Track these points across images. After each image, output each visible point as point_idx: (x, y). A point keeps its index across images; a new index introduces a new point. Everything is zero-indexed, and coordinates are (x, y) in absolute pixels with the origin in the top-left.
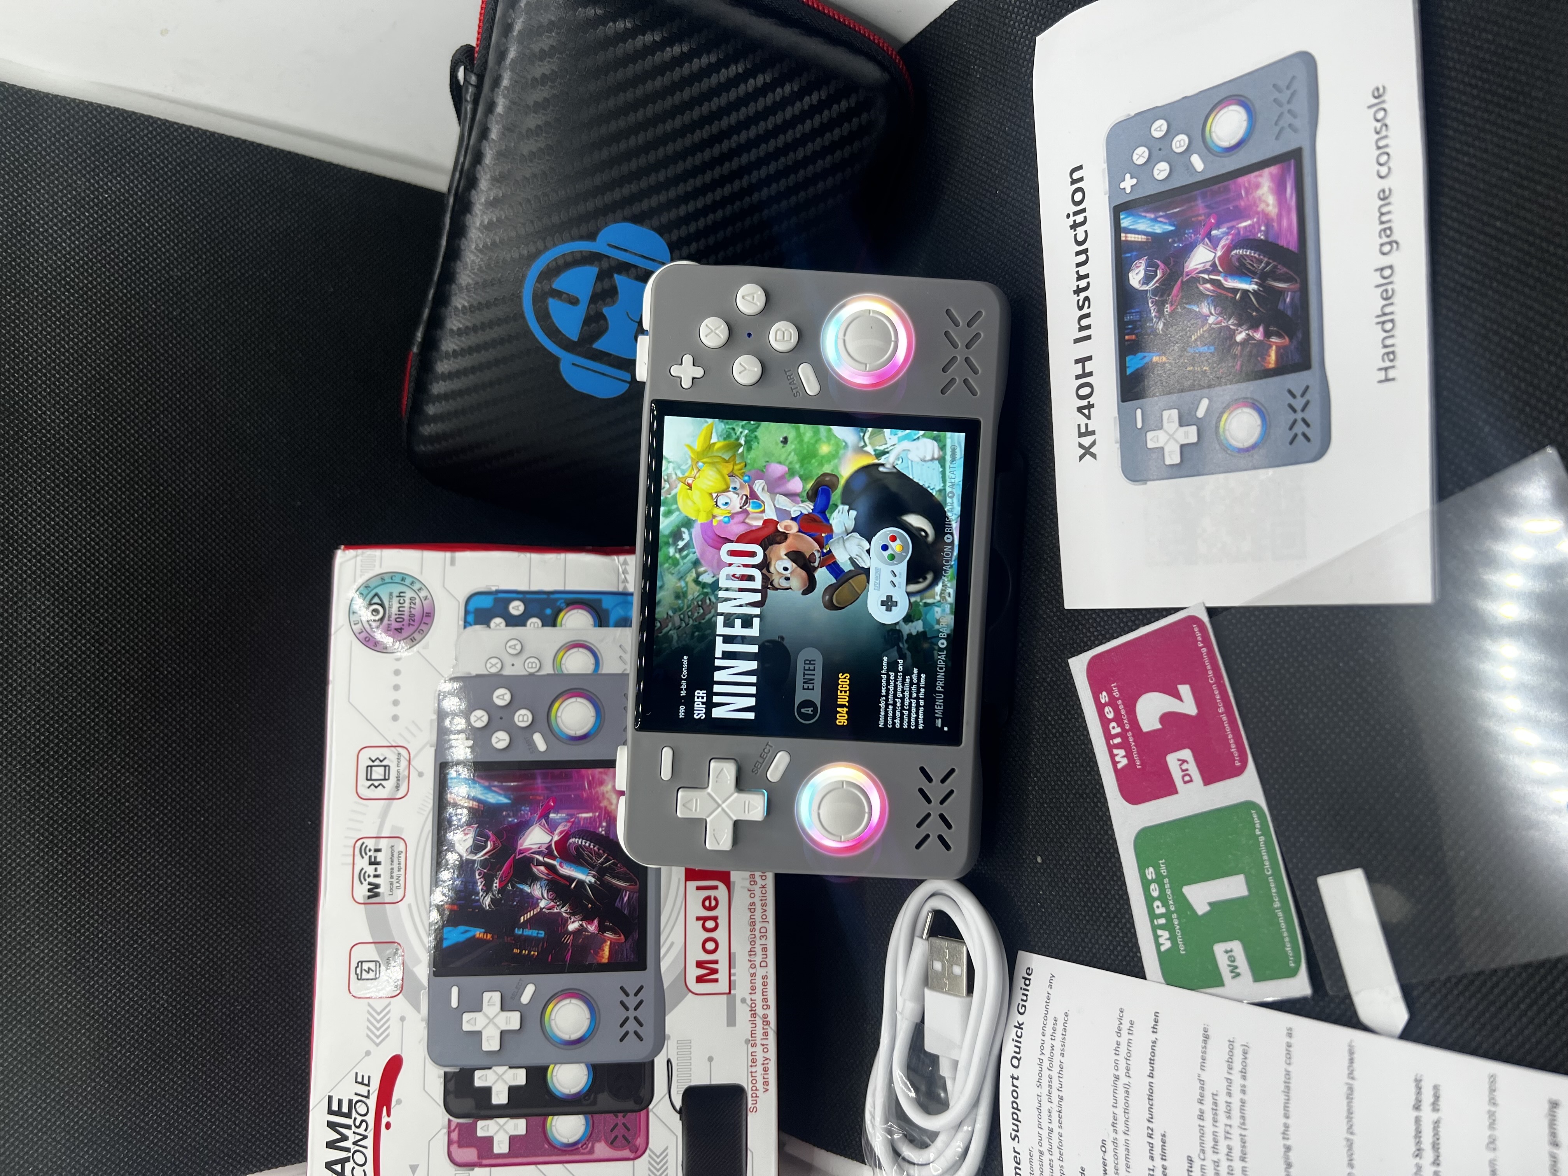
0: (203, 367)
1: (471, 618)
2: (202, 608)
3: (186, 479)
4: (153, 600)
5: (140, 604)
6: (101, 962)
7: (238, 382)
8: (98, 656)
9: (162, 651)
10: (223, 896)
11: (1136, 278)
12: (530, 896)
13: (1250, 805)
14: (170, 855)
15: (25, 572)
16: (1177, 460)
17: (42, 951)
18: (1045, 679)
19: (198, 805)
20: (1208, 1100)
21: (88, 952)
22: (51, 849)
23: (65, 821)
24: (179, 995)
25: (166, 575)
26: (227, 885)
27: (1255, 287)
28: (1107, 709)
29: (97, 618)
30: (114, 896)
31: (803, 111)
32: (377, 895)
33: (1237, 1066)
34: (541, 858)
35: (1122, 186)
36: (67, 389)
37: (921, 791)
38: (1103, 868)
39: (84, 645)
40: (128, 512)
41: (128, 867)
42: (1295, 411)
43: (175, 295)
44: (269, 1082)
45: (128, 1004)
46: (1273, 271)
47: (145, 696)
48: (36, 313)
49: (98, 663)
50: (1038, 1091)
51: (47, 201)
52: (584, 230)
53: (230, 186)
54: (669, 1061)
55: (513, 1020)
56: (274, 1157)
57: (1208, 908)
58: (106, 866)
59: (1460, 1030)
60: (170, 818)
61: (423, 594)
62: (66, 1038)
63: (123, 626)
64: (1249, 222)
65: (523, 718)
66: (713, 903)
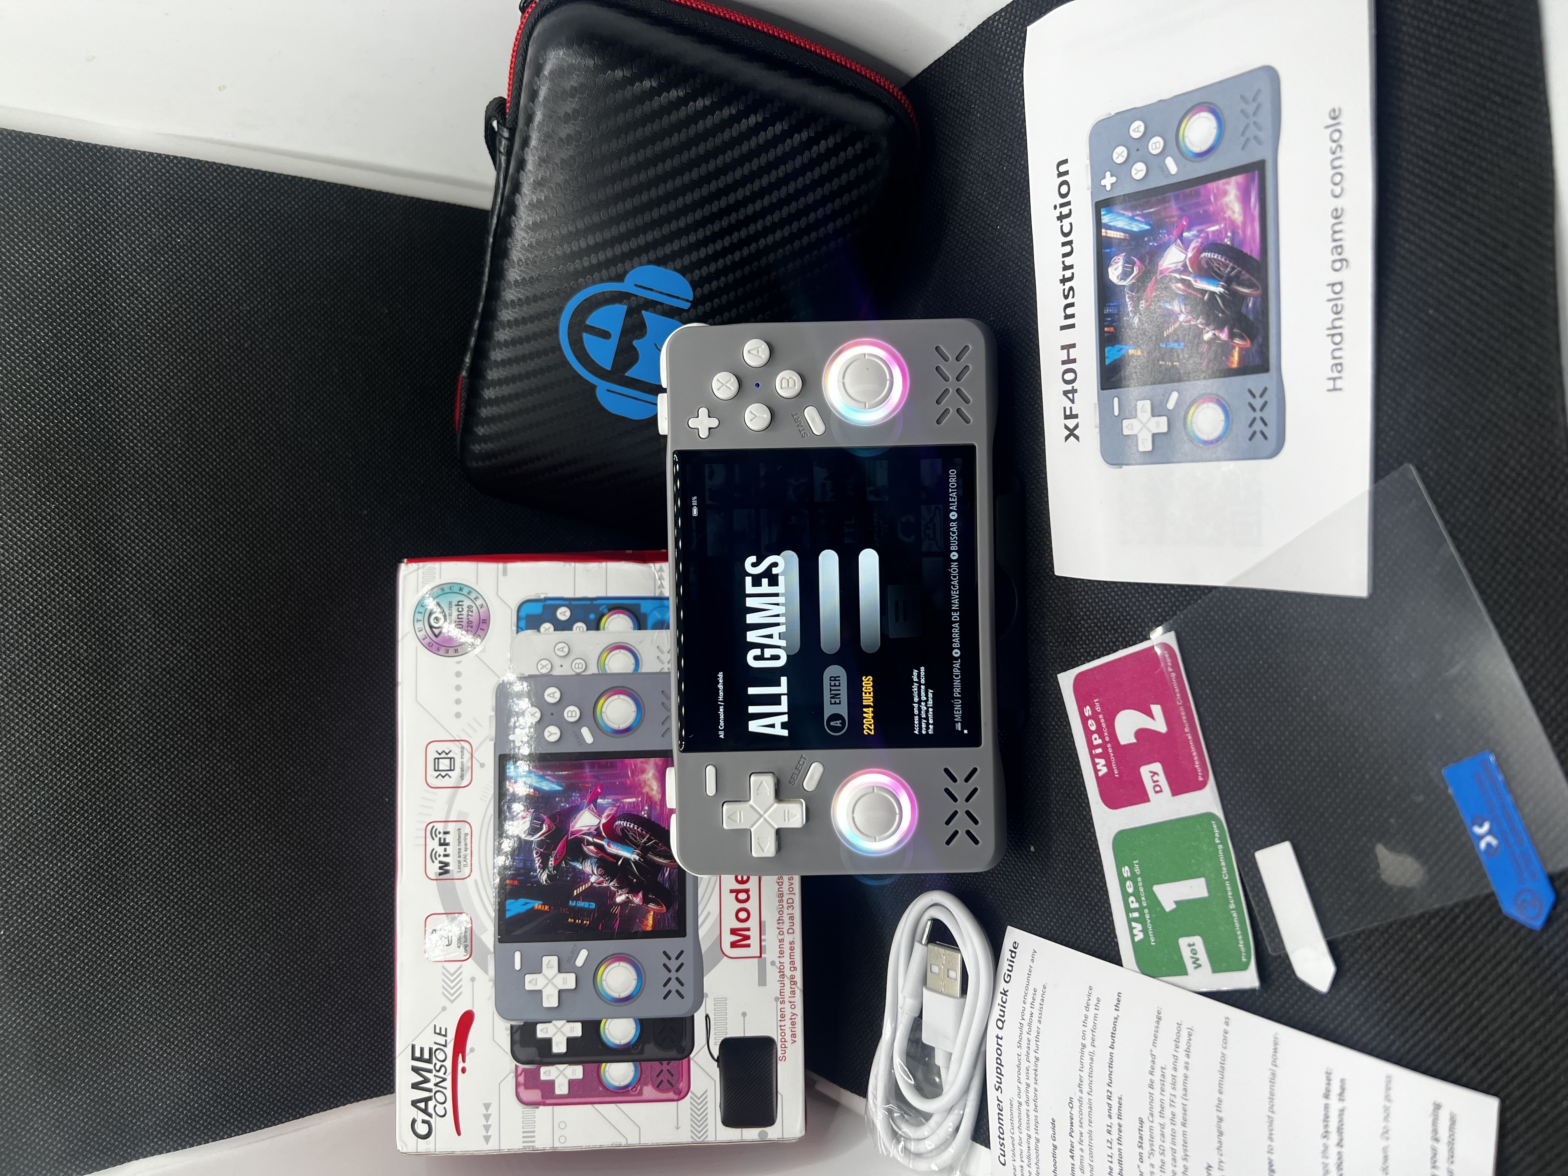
1: (523, 623)
3: (264, 497)
5: (229, 612)
10: (314, 867)
12: (582, 872)
13: (1210, 816)
15: (128, 590)
17: (161, 919)
19: (289, 788)
20: (1158, 1073)
22: (165, 831)
23: (175, 806)
26: (317, 857)
28: (1090, 722)
31: (811, 160)
32: (447, 872)
33: (1183, 1045)
34: (590, 839)
36: (155, 421)
37: (947, 791)
40: (215, 530)
47: (237, 694)
48: (123, 354)
50: (1019, 1051)
51: (126, 249)
52: (613, 271)
54: (707, 1016)
55: (569, 981)
57: (1174, 906)
58: (212, 844)
61: (479, 602)
65: (572, 714)
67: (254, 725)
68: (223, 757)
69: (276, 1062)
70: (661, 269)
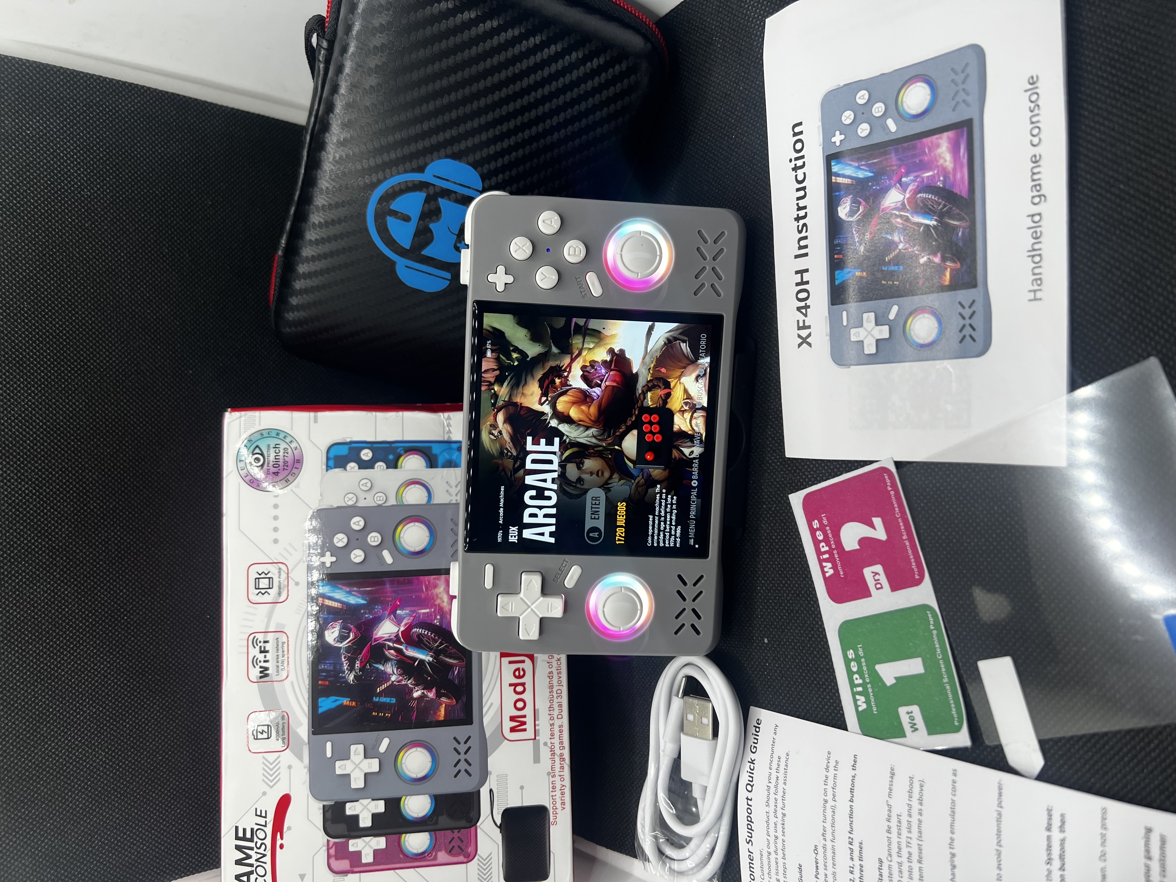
0: (110, 267)
1: (331, 463)
2: (118, 456)
4: (80, 452)
5: (70, 455)
6: (53, 730)
7: (138, 278)
8: (38, 497)
9: (88, 491)
10: (144, 675)
11: (843, 211)
12: (384, 673)
13: (926, 607)
14: (102, 647)
16: (873, 350)
17: (7, 724)
18: (770, 508)
19: (122, 607)
20: (894, 819)
21: (42, 723)
23: (19, 625)
24: (114, 751)
25: (89, 432)
26: (147, 667)
27: (935, 223)
28: (818, 533)
29: (36, 468)
30: (60, 679)
31: (586, 74)
32: (267, 675)
33: (916, 795)
34: (391, 644)
35: (833, 140)
37: (679, 592)
38: (814, 648)
39: (27, 489)
40: (57, 383)
41: (69, 658)
42: (964, 318)
43: (86, 211)
44: (185, 811)
45: (75, 760)
46: (947, 212)
47: (77, 526)
49: (39, 503)
50: (767, 809)
52: (415, 164)
53: (126, 122)
54: (491, 790)
55: (373, 765)
56: (191, 867)
57: (894, 681)
58: (52, 658)
59: (1080, 774)
60: (101, 619)
61: (293, 445)
62: (29, 788)
63: (57, 473)
64: (930, 173)
65: (374, 539)
66: (522, 673)
67: (91, 553)
68: (62, 581)
69: (110, 847)
70: (456, 163)
